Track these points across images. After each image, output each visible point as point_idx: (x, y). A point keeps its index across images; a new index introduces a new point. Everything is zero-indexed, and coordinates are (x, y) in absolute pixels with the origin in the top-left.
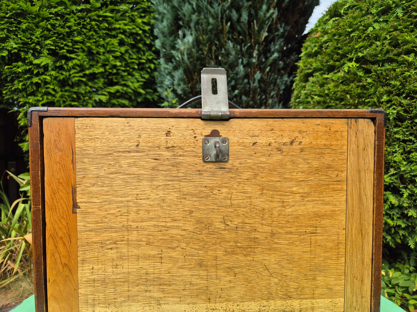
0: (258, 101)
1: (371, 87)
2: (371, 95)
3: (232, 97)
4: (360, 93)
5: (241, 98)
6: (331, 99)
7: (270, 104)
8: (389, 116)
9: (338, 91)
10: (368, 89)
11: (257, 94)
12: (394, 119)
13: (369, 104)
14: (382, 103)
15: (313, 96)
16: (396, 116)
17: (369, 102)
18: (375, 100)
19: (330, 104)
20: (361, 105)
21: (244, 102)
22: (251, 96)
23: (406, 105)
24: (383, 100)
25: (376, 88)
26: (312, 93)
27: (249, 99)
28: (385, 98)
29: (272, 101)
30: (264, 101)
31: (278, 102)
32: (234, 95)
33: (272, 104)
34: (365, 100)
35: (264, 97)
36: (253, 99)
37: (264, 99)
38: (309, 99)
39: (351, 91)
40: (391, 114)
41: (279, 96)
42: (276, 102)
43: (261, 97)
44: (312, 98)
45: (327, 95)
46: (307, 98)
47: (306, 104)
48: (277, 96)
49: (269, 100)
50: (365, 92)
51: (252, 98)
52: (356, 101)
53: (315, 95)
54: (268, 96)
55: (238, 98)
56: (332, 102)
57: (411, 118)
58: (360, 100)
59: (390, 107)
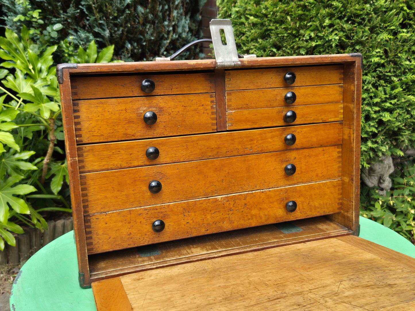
0: (160, 14)
1: (313, 7)
2: (312, 18)
3: (123, 8)
4: (301, 15)
5: (135, 10)
6: (271, 21)
7: (176, 17)
8: (331, 43)
9: (277, 12)
10: (309, 10)
11: (158, 3)
12: (337, 46)
13: (311, 28)
14: (324, 28)
15: (248, 16)
16: (338, 42)
17: (311, 26)
18: (317, 23)
19: (270, 28)
20: (302, 28)
21: (140, 15)
22: (150, 6)
23: (348, 30)
24: (325, 24)
25: (318, 10)
26: (247, 12)
27: (148, 10)
28: (327, 22)
29: (178, 13)
30: (168, 12)
31: (184, 14)
32: (125, 5)
33: (177, 16)
34: (307, 23)
35: (166, 7)
36: (153, 11)
37: (167, 10)
38: (243, 20)
39: (292, 12)
40: (333, 40)
41: (185, 5)
42: (181, 15)
43: (163, 8)
44: (247, 19)
45: (266, 16)
46: (240, 18)
47: (239, 25)
48: (183, 6)
49: (173, 12)
50: (307, 13)
51: (150, 9)
52: (298, 25)
53: (251, 15)
54: (171, 5)
55: (132, 9)
56: (271, 24)
57: (353, 45)
58: (302, 24)
59: (332, 32)
